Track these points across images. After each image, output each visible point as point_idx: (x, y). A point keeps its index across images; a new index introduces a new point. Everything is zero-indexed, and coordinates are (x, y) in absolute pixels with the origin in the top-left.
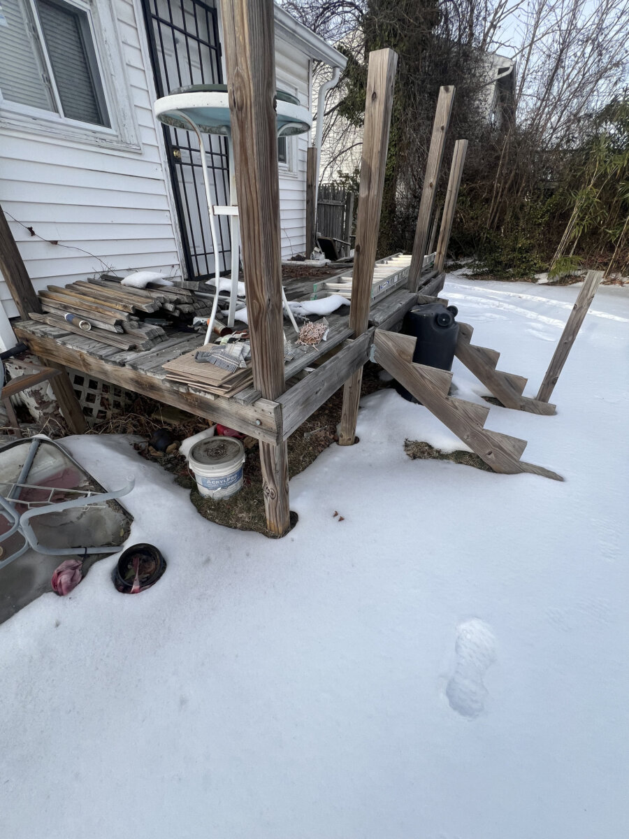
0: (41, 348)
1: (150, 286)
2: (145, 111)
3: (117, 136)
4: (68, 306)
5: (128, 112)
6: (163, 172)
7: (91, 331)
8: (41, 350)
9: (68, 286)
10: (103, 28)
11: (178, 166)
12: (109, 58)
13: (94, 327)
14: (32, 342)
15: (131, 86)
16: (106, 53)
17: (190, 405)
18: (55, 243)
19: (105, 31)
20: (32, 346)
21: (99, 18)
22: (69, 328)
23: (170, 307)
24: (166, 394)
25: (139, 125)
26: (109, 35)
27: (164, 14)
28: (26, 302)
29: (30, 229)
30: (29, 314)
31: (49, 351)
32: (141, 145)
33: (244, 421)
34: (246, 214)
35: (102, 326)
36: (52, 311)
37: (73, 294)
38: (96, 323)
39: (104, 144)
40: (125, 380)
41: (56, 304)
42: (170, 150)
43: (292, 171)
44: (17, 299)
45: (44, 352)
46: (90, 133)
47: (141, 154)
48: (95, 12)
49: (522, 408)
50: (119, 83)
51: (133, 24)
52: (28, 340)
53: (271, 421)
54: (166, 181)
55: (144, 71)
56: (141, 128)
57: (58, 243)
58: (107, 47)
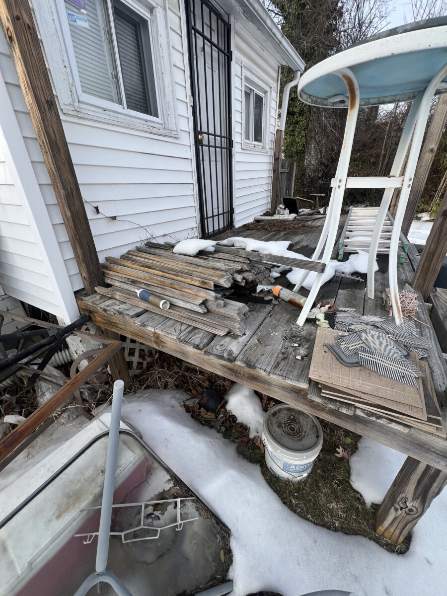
0: (104, 319)
1: (201, 253)
2: (182, 103)
3: (162, 124)
4: (137, 281)
5: (171, 104)
6: (192, 155)
7: (170, 311)
8: (104, 321)
9: (123, 257)
10: (160, 34)
11: (200, 147)
12: (162, 59)
13: (172, 305)
14: (96, 315)
15: (176, 83)
16: (160, 56)
18: (114, 218)
19: (161, 36)
20: (95, 317)
21: (157, 25)
22: (144, 305)
23: (239, 278)
25: (179, 115)
26: (163, 40)
27: (199, 27)
28: (93, 277)
29: (97, 208)
30: (96, 288)
31: (114, 324)
32: (179, 131)
35: (181, 304)
36: (117, 284)
37: (136, 266)
38: (174, 301)
39: (154, 131)
41: (122, 278)
42: (197, 134)
43: (265, 149)
44: (84, 275)
45: (108, 324)
46: (144, 122)
47: (177, 138)
48: (155, 20)
50: (167, 80)
51: (180, 33)
52: (90, 312)
54: (193, 160)
55: (184, 71)
56: (180, 117)
57: (117, 218)
58: (161, 50)
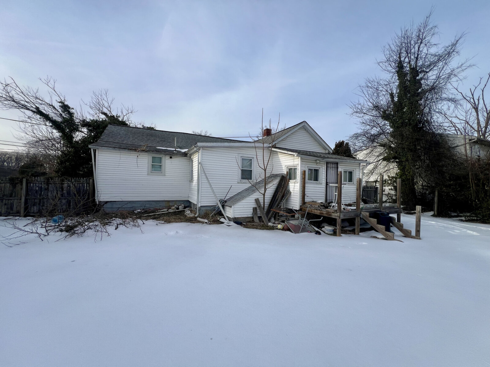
1: (321, 203)
2: (324, 178)
3: (319, 183)
5: (321, 179)
6: (325, 187)
12: (320, 174)
15: (323, 176)
17: (328, 215)
23: (325, 205)
24: (325, 214)
32: (322, 183)
33: (335, 216)
34: (338, 194)
39: (317, 184)
40: (318, 213)
42: (327, 183)
47: (322, 185)
49: (412, 238)
53: (339, 215)
57: (308, 196)
